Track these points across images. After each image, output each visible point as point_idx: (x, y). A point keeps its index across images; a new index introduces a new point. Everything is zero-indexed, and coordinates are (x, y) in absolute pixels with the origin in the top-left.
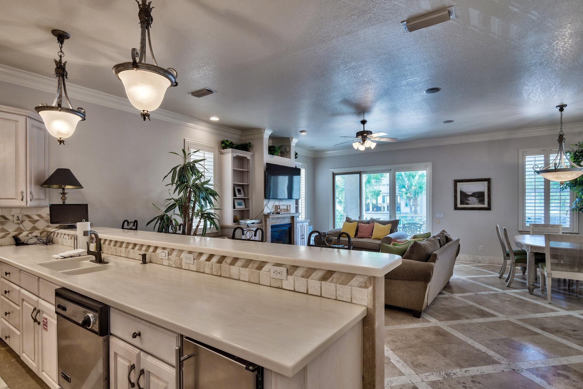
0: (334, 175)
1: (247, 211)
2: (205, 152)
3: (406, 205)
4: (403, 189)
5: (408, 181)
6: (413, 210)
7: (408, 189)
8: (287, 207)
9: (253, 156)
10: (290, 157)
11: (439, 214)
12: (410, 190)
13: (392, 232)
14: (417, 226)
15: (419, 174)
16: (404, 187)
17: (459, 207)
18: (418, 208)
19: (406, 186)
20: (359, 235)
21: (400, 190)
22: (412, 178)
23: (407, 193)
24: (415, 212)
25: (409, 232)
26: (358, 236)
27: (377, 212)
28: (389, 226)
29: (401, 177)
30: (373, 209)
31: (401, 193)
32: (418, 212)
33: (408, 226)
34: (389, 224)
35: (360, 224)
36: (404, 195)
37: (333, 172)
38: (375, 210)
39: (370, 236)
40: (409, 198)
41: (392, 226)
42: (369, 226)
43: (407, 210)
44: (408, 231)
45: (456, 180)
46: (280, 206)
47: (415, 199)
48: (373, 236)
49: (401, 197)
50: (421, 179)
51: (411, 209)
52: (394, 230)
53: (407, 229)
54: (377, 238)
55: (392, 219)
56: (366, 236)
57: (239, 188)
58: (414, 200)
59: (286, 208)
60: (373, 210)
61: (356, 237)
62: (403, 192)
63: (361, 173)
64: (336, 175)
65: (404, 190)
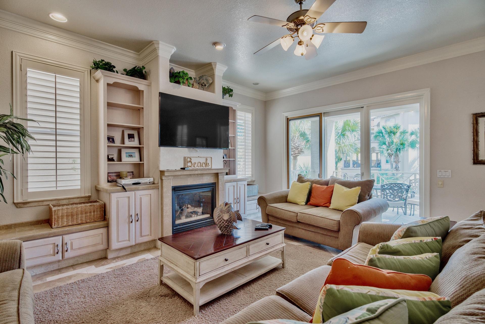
0: (288, 120)
1: (139, 164)
2: (57, 75)
3: (387, 162)
4: (383, 145)
5: (389, 138)
6: (394, 167)
7: (389, 145)
8: (207, 160)
9: (149, 85)
10: (213, 91)
11: (442, 171)
12: (391, 147)
13: (361, 199)
14: (403, 187)
15: (400, 131)
16: (384, 143)
17: (482, 160)
18: (399, 165)
19: (387, 143)
20: (312, 201)
21: (380, 147)
22: (393, 135)
23: (388, 150)
24: (396, 168)
25: (390, 196)
26: (310, 202)
27: (357, 168)
28: (357, 190)
29: (381, 134)
30: (354, 164)
31: (381, 150)
32: (399, 169)
33: (389, 187)
34: (357, 187)
35: (314, 185)
36: (385, 152)
37: (287, 117)
38: (355, 166)
39: (327, 205)
40: (390, 155)
41: (361, 189)
42: (327, 188)
43: (388, 166)
44: (389, 194)
45: (476, 114)
46: (191, 158)
47: (397, 156)
48: (331, 205)
49: (381, 154)
50: (402, 136)
51: (392, 165)
52: (365, 197)
53: (388, 191)
54: (337, 209)
55: (365, 179)
56: (322, 204)
57: (131, 132)
58: (395, 156)
59: (204, 161)
60: (354, 167)
61: (308, 203)
62: (384, 149)
63: (321, 115)
64: (290, 120)
65: (384, 147)
